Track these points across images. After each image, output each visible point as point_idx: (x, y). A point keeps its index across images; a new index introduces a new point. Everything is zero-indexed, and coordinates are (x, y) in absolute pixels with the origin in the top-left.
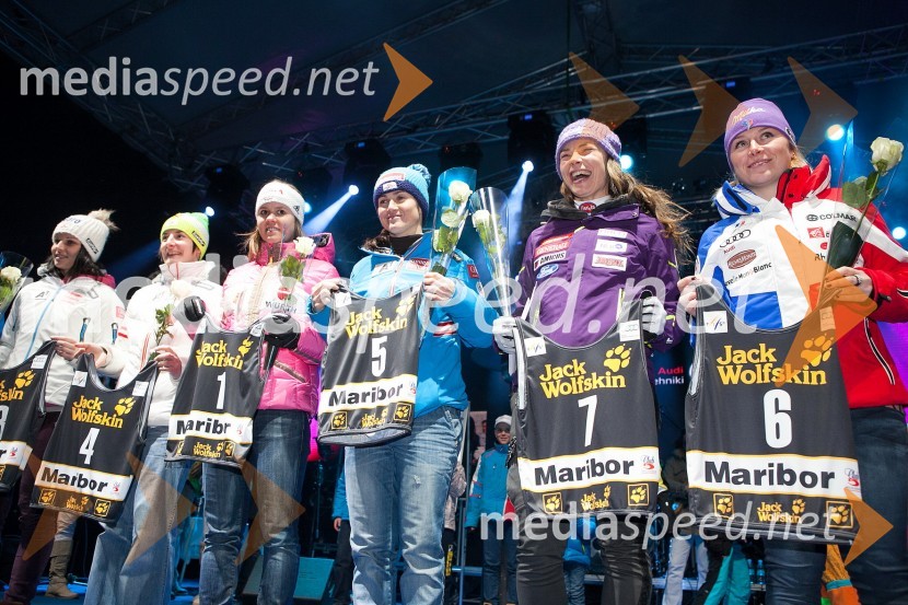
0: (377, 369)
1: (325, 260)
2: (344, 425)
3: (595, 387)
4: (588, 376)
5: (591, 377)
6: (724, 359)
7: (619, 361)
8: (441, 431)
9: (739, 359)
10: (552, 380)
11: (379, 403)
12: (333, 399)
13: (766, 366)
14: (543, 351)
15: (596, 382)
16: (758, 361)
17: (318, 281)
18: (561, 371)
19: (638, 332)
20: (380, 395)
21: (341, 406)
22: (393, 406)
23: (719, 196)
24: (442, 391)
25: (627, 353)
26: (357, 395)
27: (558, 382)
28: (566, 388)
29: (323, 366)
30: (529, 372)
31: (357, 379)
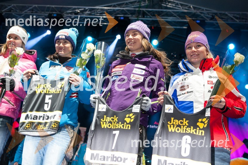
0: (46, 107)
1: (32, 60)
2: (30, 128)
3: (119, 128)
4: (118, 123)
5: (119, 123)
6: (170, 122)
7: (130, 119)
8: (65, 134)
9: (176, 123)
10: (105, 121)
11: (45, 121)
12: (27, 117)
13: (185, 127)
14: (105, 110)
15: (120, 126)
16: (182, 124)
17: (28, 69)
18: (109, 119)
19: (139, 109)
20: (47, 118)
21: (29, 120)
22: (51, 122)
23: (180, 64)
24: (68, 119)
25: (133, 117)
26: (37, 117)
27: (107, 123)
28: (109, 126)
29: (24, 103)
30: (98, 117)
31: (38, 110)
